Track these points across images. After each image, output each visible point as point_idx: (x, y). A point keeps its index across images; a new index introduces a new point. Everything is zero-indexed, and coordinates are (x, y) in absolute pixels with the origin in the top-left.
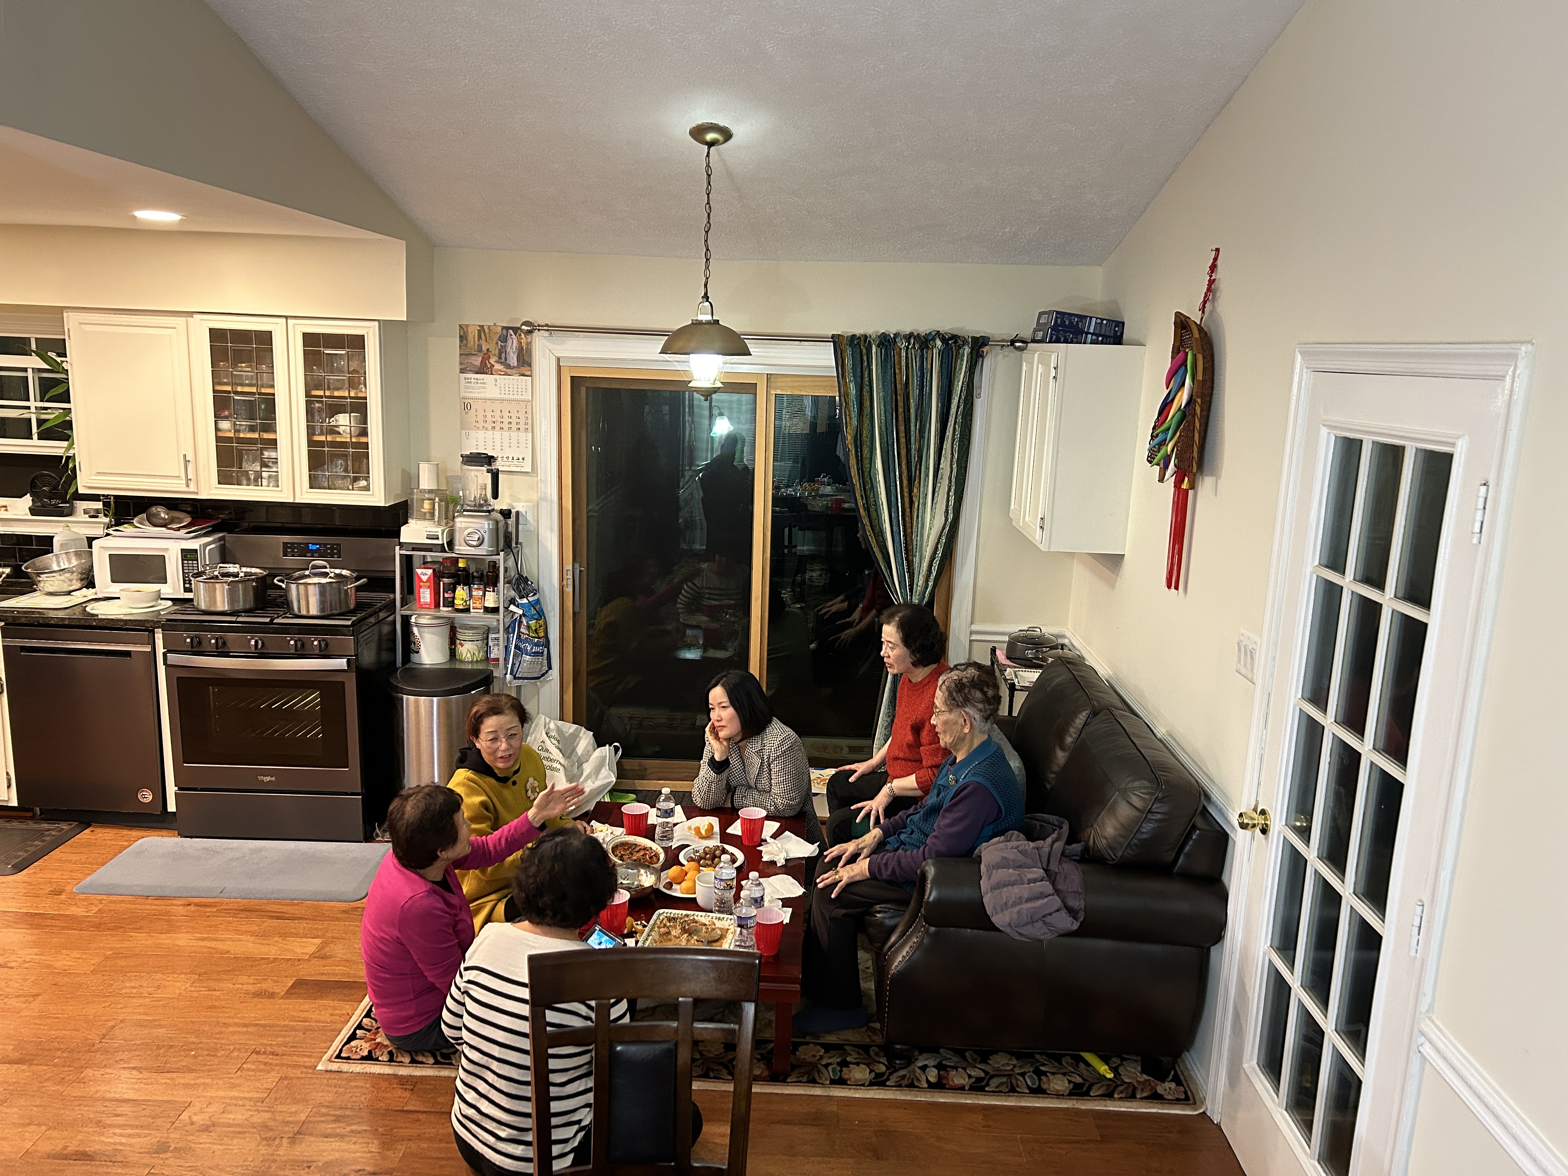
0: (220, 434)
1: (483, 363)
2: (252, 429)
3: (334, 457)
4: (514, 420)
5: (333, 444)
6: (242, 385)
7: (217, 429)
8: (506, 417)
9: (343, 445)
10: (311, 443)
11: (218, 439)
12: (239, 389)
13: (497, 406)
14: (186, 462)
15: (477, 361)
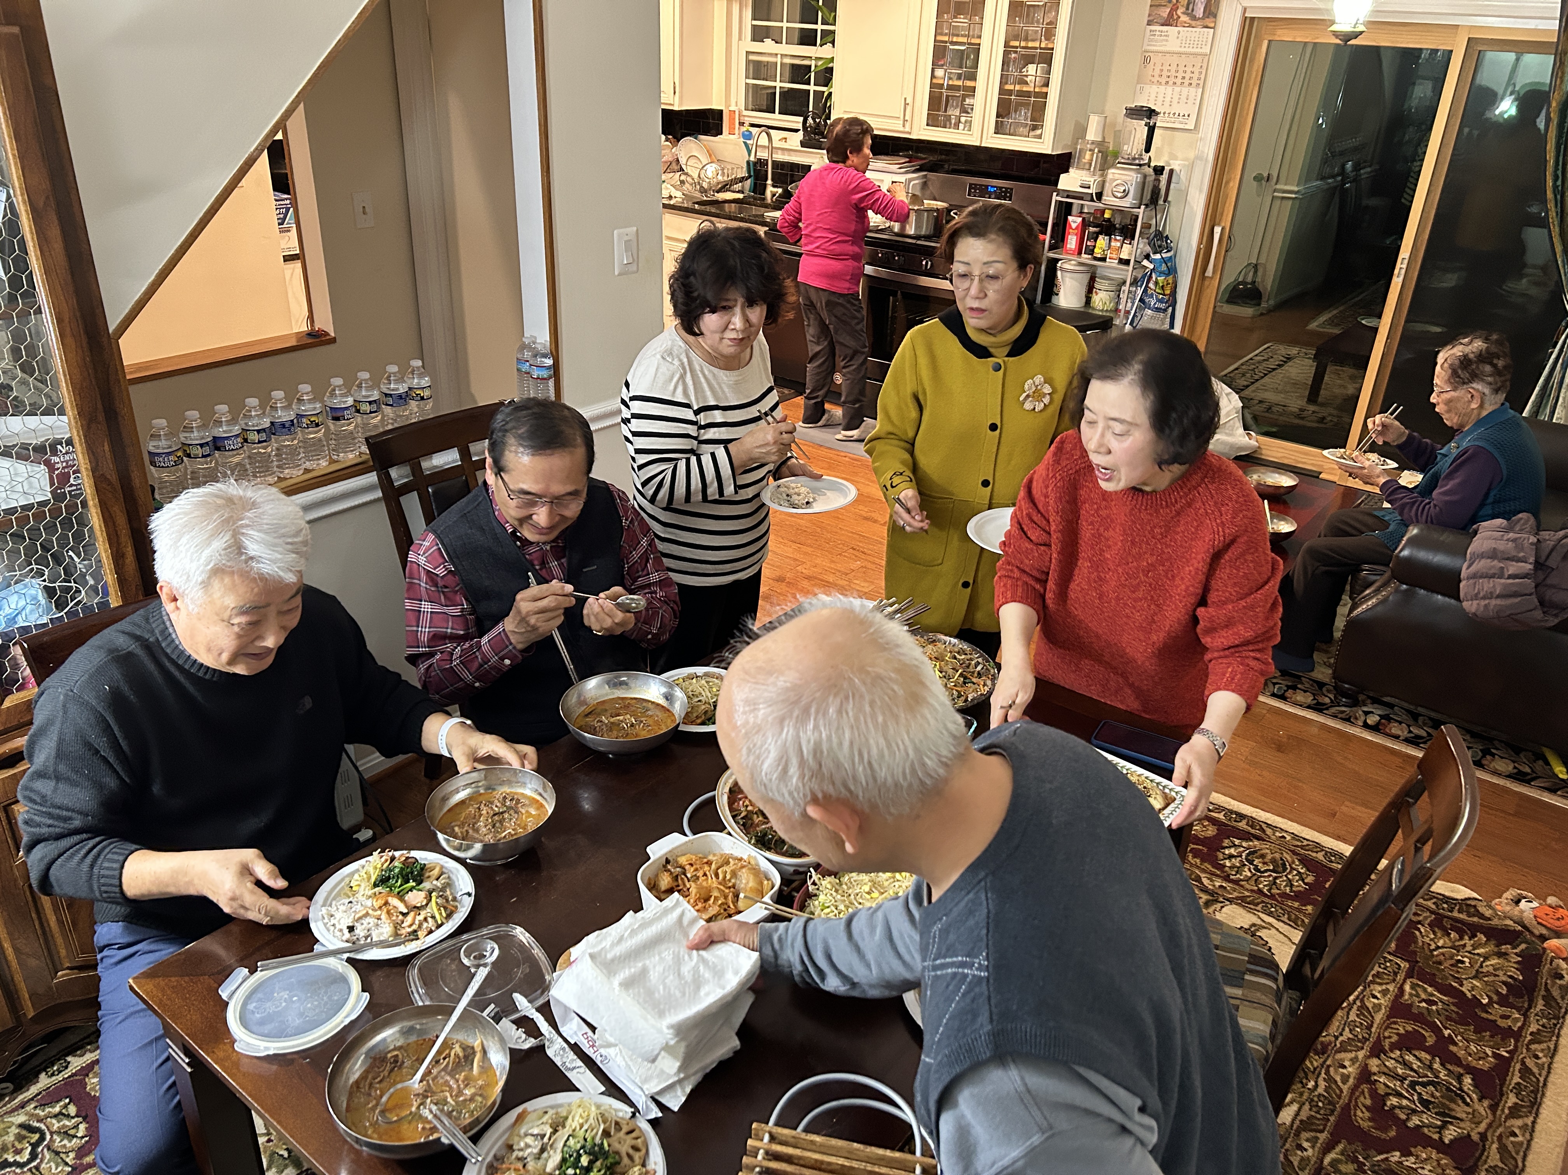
0: (934, 81)
1: (1170, 15)
2: (959, 77)
3: (1019, 105)
4: (1188, 76)
5: (1021, 94)
6: (958, 35)
7: (933, 76)
8: (1181, 71)
9: (1028, 94)
10: (1002, 91)
11: (932, 85)
12: (955, 39)
13: (1175, 60)
14: (906, 104)
15: (1165, 12)
